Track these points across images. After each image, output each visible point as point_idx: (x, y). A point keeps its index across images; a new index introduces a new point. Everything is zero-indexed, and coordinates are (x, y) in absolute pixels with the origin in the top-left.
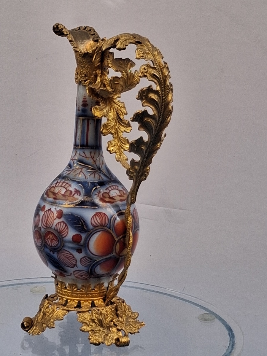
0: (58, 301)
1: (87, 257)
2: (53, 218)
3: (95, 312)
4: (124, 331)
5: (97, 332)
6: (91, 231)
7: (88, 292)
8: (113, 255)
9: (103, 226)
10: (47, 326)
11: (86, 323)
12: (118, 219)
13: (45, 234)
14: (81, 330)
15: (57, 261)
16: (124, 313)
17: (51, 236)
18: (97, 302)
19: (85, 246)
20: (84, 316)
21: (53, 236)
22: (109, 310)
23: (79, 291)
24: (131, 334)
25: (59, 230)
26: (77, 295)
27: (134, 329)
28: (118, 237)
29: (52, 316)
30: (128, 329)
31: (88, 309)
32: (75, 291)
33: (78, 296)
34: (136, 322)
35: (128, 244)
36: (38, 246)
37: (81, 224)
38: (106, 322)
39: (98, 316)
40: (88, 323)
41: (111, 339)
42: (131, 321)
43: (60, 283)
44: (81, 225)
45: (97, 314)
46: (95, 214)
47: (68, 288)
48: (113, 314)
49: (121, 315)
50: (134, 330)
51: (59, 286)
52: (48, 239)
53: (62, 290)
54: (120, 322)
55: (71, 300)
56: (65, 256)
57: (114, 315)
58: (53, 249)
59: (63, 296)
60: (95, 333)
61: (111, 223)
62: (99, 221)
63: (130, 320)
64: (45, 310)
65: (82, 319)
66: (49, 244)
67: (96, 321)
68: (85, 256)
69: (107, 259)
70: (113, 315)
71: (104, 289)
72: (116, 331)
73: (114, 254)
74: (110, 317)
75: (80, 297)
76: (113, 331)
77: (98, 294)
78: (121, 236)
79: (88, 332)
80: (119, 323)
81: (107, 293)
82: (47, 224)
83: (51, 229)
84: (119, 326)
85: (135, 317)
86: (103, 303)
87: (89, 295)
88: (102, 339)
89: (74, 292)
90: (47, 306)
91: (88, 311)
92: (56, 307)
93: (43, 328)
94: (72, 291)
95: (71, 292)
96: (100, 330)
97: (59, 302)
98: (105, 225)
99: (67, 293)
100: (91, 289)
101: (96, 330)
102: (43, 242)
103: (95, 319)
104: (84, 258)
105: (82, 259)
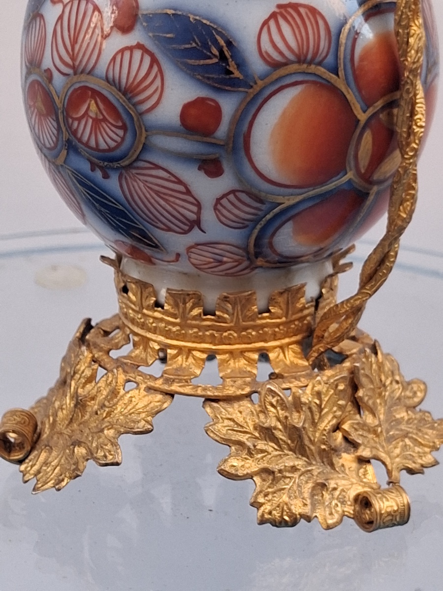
0: (132, 352)
1: (242, 192)
2: (98, 31)
3: (274, 401)
4: (384, 463)
5: (286, 477)
6: (260, 83)
7: (244, 321)
8: (345, 179)
9: (310, 63)
10: (91, 455)
11: (240, 443)
12: (368, 33)
13: (69, 100)
14: (222, 472)
15: (121, 207)
16: (380, 394)
17: (92, 107)
18: (277, 357)
19: (234, 150)
20: (234, 416)
21: (101, 106)
22: (327, 391)
23: (209, 317)
24: (411, 472)
25: (124, 81)
26: (200, 334)
27: (419, 452)
28: (368, 107)
29: (109, 414)
30: (398, 456)
31: (247, 390)
32: (194, 318)
33: (204, 335)
34: (422, 420)
35: (409, 135)
36: (44, 145)
37: (215, 56)
38: (317, 435)
39: (287, 414)
40: (249, 444)
41: (337, 499)
42: (403, 418)
43: (134, 286)
44: (215, 60)
45: (284, 407)
46: (273, 9)
47: (166, 307)
48: (341, 402)
49: (370, 402)
50: (420, 457)
51: (133, 298)
52: (83, 116)
53: (145, 311)
54: (369, 431)
55: (180, 349)
56: (151, 189)
57: (346, 405)
58: (104, 159)
59: (149, 335)
60: (275, 480)
61: (342, 49)
62: (293, 43)
63: (402, 414)
64: (80, 391)
65: (222, 428)
66: (85, 138)
67: (279, 434)
68: (236, 186)
69: (324, 198)
70: (341, 408)
71: (304, 308)
72: (354, 465)
73: (350, 175)
74: (330, 417)
75: (213, 340)
76: (343, 465)
77: (281, 327)
78: (379, 104)
79: (250, 476)
80: (365, 434)
81: (314, 319)
82: (73, 58)
83: (89, 77)
84: (366, 446)
85: (416, 400)
86: (301, 359)
87: (250, 331)
88: (305, 505)
89: (189, 322)
90: (88, 373)
91: (248, 396)
92: (122, 377)
93: (76, 464)
94: (184, 317)
95: (178, 320)
96: (294, 469)
97: (133, 355)
98: (318, 59)
99: (163, 325)
100: (255, 309)
101: (280, 471)
102: (64, 129)
103: (275, 428)
104: (231, 197)
105: (224, 201)
